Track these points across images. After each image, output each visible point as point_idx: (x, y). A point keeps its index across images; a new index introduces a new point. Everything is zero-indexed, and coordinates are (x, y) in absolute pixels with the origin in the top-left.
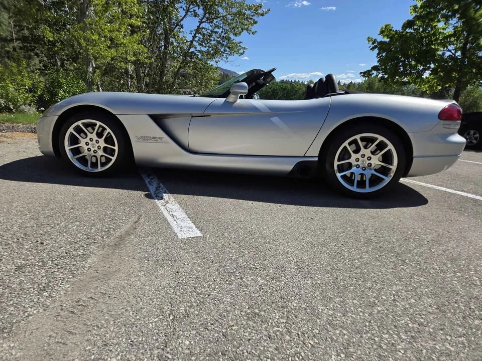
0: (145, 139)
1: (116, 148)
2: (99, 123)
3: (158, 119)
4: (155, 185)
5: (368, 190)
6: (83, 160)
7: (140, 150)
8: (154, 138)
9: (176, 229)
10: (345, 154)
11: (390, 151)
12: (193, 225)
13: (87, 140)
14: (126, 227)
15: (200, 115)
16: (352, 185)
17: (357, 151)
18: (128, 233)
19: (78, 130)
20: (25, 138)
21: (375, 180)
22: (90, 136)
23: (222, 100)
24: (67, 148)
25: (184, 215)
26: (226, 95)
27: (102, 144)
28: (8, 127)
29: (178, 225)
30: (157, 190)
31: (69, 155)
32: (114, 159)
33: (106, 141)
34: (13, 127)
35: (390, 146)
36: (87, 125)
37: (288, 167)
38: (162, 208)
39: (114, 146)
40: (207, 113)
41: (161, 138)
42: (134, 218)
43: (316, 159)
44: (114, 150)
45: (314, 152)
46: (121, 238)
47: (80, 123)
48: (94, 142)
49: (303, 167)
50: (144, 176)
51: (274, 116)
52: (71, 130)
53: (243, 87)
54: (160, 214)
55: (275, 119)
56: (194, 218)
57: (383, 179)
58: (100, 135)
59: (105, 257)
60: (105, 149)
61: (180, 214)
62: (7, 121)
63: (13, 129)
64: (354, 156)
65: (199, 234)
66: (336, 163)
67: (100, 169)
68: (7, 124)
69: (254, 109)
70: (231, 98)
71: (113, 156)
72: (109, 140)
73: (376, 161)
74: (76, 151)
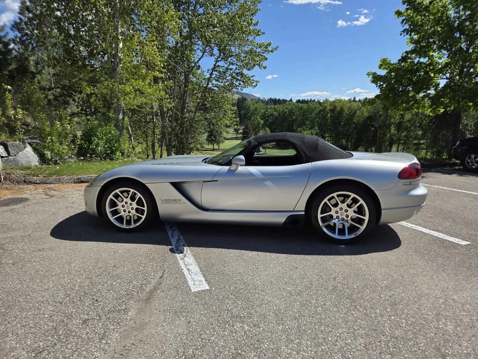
0: (168, 201)
1: (145, 209)
2: (132, 190)
3: (177, 186)
4: (176, 237)
5: (347, 237)
6: (120, 219)
7: (164, 209)
8: (174, 200)
9: (190, 283)
10: (326, 209)
11: (361, 205)
12: (203, 279)
13: (123, 203)
14: (154, 282)
15: (210, 179)
16: (334, 233)
17: (336, 205)
18: (155, 289)
19: (116, 196)
20: (69, 190)
21: (352, 229)
22: (125, 200)
23: (226, 168)
24: (108, 210)
25: (197, 269)
26: (229, 163)
27: (135, 205)
28: (55, 180)
29: (192, 279)
30: (177, 242)
31: (109, 215)
32: (144, 217)
33: (138, 204)
34: (59, 179)
35: (362, 202)
36: (122, 192)
37: (281, 219)
38: (181, 262)
39: (144, 207)
40: (214, 179)
41: (180, 200)
42: (160, 274)
43: (303, 213)
44: (144, 211)
45: (301, 207)
46: (151, 293)
47: (117, 191)
48: (129, 204)
49: (293, 220)
50: (167, 228)
51: (266, 180)
52: (111, 196)
53: (241, 160)
54: (179, 268)
55: (268, 183)
56: (206, 271)
57: (359, 228)
58: (133, 199)
59: (140, 311)
60: (137, 210)
61: (195, 268)
62: (54, 174)
63: (59, 181)
64: (334, 209)
65: (208, 287)
66: (319, 216)
67: (133, 226)
68: (54, 177)
69: (251, 174)
70: (233, 167)
71: (143, 215)
72: (140, 202)
73: (351, 213)
74: (115, 213)
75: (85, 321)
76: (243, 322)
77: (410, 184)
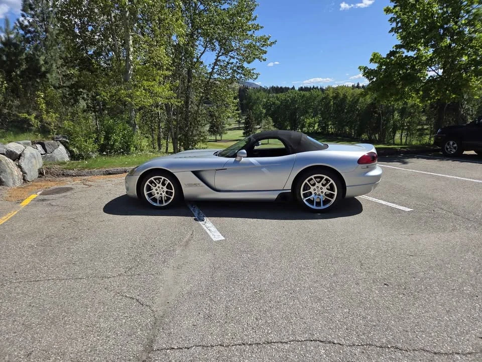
0: (190, 185)
1: (173, 191)
2: (163, 178)
3: (196, 173)
4: (197, 212)
5: (322, 207)
6: (155, 200)
7: (187, 191)
8: (195, 184)
9: (212, 237)
10: (307, 187)
11: (332, 184)
12: (220, 234)
13: (157, 188)
14: (188, 237)
15: (220, 168)
16: (313, 205)
17: (314, 185)
18: (190, 240)
19: (151, 182)
20: (101, 180)
21: (326, 202)
22: (158, 185)
23: (233, 159)
24: (146, 193)
25: (215, 229)
26: (235, 156)
27: (165, 189)
28: (88, 173)
29: (213, 235)
30: (198, 215)
31: (147, 197)
32: (172, 197)
33: (167, 187)
34: (91, 172)
35: (332, 181)
36: (155, 179)
37: (274, 196)
38: (204, 226)
39: (172, 190)
40: (224, 168)
41: (199, 184)
42: (191, 232)
43: (290, 191)
44: (172, 193)
45: (288, 187)
46: (187, 242)
47: (152, 178)
48: (161, 188)
49: (283, 196)
50: (189, 206)
51: (262, 167)
52: (147, 183)
53: (244, 153)
54: (203, 229)
55: (264, 170)
56: (220, 230)
57: (331, 201)
58: (163, 184)
59: (183, 250)
60: (167, 192)
61: (213, 229)
62: (86, 168)
63: (91, 174)
64: (312, 188)
65: (223, 238)
66: (302, 193)
67: (165, 204)
68: (86, 170)
69: (251, 164)
70: (238, 159)
71: (172, 196)
72: (169, 187)
73: (325, 190)
74: (150, 195)
75: (150, 256)
76: (247, 254)
77: (367, 167)
